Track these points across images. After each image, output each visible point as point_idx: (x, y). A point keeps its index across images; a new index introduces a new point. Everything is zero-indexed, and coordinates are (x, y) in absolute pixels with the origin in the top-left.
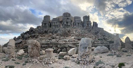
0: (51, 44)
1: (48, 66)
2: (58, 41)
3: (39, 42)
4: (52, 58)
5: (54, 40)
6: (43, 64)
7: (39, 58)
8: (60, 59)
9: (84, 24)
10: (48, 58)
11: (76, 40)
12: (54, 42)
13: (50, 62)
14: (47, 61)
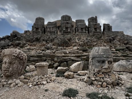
0: (44, 56)
1: (39, 87)
2: (54, 53)
3: (26, 53)
4: (45, 76)
5: (48, 51)
6: (31, 86)
7: (23, 77)
8: (58, 76)
9: (89, 29)
10: (40, 77)
11: (80, 51)
12: (49, 54)
13: (43, 82)
14: (37, 81)
